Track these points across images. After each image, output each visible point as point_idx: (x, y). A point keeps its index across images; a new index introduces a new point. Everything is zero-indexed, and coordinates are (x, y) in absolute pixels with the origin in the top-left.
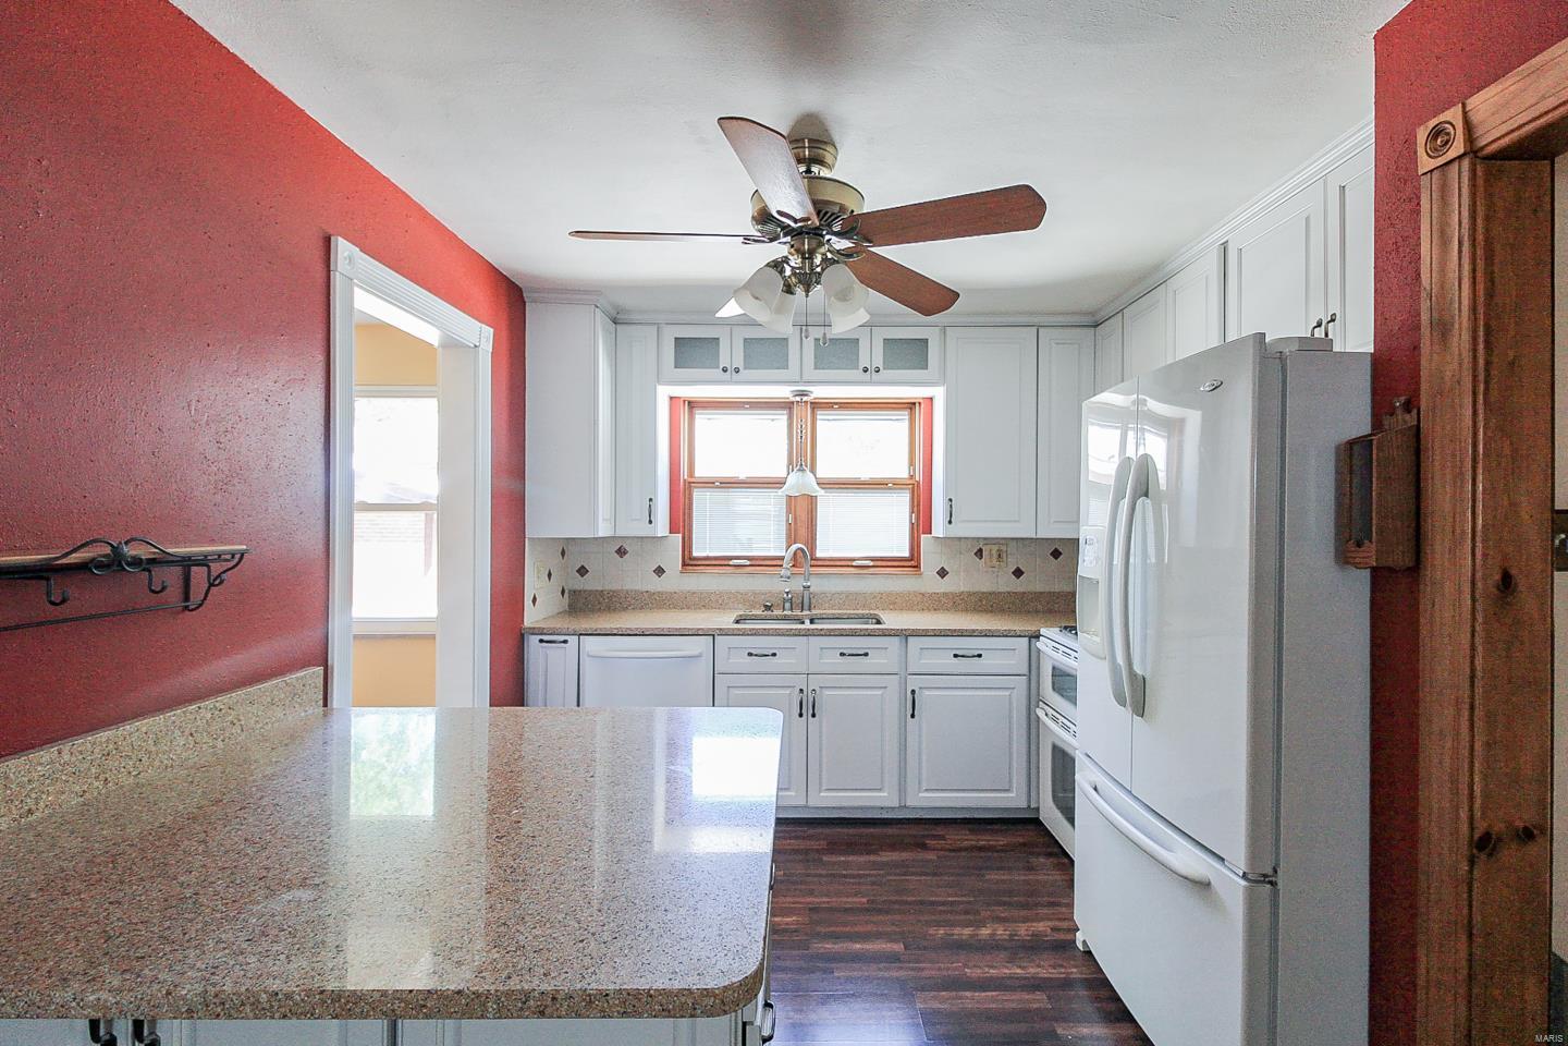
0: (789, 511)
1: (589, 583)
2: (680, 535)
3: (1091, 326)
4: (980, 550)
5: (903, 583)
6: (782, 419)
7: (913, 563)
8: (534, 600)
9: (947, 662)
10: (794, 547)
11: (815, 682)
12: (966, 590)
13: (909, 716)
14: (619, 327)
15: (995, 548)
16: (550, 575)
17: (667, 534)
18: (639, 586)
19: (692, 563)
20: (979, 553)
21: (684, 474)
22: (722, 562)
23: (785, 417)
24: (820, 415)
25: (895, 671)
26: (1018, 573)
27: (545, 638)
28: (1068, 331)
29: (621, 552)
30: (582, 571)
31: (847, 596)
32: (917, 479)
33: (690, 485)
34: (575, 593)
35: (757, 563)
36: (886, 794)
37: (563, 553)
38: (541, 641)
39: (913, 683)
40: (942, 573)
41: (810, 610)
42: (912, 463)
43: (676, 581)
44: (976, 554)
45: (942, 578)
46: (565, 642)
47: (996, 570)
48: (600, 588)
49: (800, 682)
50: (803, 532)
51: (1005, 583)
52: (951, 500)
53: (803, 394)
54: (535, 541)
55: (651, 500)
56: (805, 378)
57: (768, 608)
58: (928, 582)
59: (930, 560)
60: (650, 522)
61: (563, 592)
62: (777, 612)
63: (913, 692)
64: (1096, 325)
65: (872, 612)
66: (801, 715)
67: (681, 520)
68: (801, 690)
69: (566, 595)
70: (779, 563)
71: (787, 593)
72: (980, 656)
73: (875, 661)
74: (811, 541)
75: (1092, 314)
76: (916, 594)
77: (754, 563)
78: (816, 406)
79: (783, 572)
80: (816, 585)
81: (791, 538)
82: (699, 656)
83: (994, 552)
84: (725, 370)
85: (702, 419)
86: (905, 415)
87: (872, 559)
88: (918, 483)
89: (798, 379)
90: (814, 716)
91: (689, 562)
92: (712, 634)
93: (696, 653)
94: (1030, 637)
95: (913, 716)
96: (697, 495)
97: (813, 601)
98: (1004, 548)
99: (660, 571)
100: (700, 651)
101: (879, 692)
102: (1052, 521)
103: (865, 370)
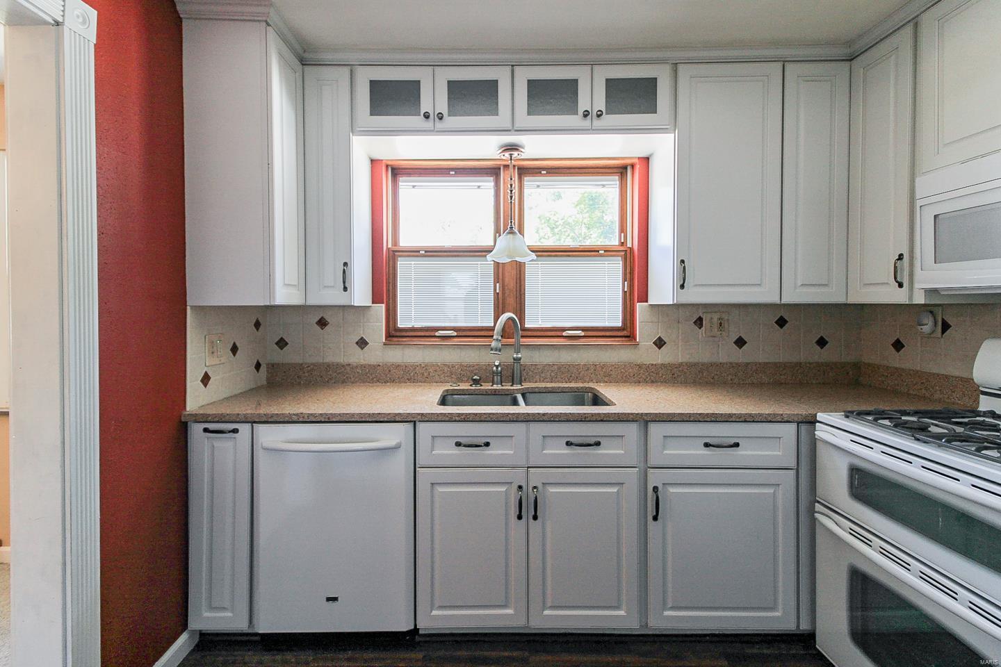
0: (497, 280)
1: (289, 356)
2: (383, 305)
3: (847, 60)
4: (700, 319)
5: (619, 355)
6: (488, 184)
7: (625, 333)
8: (206, 379)
9: (698, 453)
10: (504, 317)
11: (536, 477)
12: (684, 360)
13: (650, 518)
14: (306, 68)
15: (716, 317)
16: (234, 349)
17: (369, 304)
18: (341, 359)
19: (398, 334)
20: (699, 323)
21: (387, 243)
22: (427, 334)
23: (492, 184)
24: (528, 180)
25: (633, 463)
26: (740, 342)
27: (212, 426)
28: (821, 65)
29: (322, 323)
30: (282, 343)
31: (559, 368)
32: (629, 245)
33: (394, 255)
34: (273, 367)
35: (464, 334)
36: (622, 613)
37: (257, 325)
38: (206, 430)
39: (655, 478)
40: (660, 343)
41: (521, 384)
42: (623, 229)
43: (378, 353)
44: (695, 322)
45: (660, 348)
46: (235, 431)
47: (716, 339)
48: (301, 362)
49: (518, 477)
50: (511, 301)
51: (727, 353)
52: (683, 261)
53: (512, 148)
54: (199, 309)
55: (345, 264)
56: (517, 126)
57: (476, 382)
58: (645, 353)
59: (645, 329)
60: (345, 289)
61: (258, 366)
62: (487, 386)
63: (655, 489)
64: (851, 59)
65: (586, 385)
66: (520, 517)
67: (384, 288)
68: (520, 487)
69: (263, 369)
70: (490, 333)
71: (497, 367)
72: (737, 445)
73: (609, 451)
74: (520, 311)
75: (849, 43)
76: (631, 365)
77: (461, 334)
78: (523, 171)
79: (493, 344)
80: (526, 357)
81: (499, 310)
82: (397, 447)
83: (715, 320)
84: (427, 116)
85: (406, 187)
86: (615, 180)
87: (583, 329)
88: (631, 249)
89: (508, 126)
90: (535, 518)
91: (394, 334)
92: (413, 420)
93: (393, 443)
94: (798, 423)
95: (655, 518)
96: (401, 263)
97: (524, 373)
98: (725, 317)
99: (362, 343)
100: (398, 441)
101: (615, 490)
102: (799, 283)
103: (586, 114)
